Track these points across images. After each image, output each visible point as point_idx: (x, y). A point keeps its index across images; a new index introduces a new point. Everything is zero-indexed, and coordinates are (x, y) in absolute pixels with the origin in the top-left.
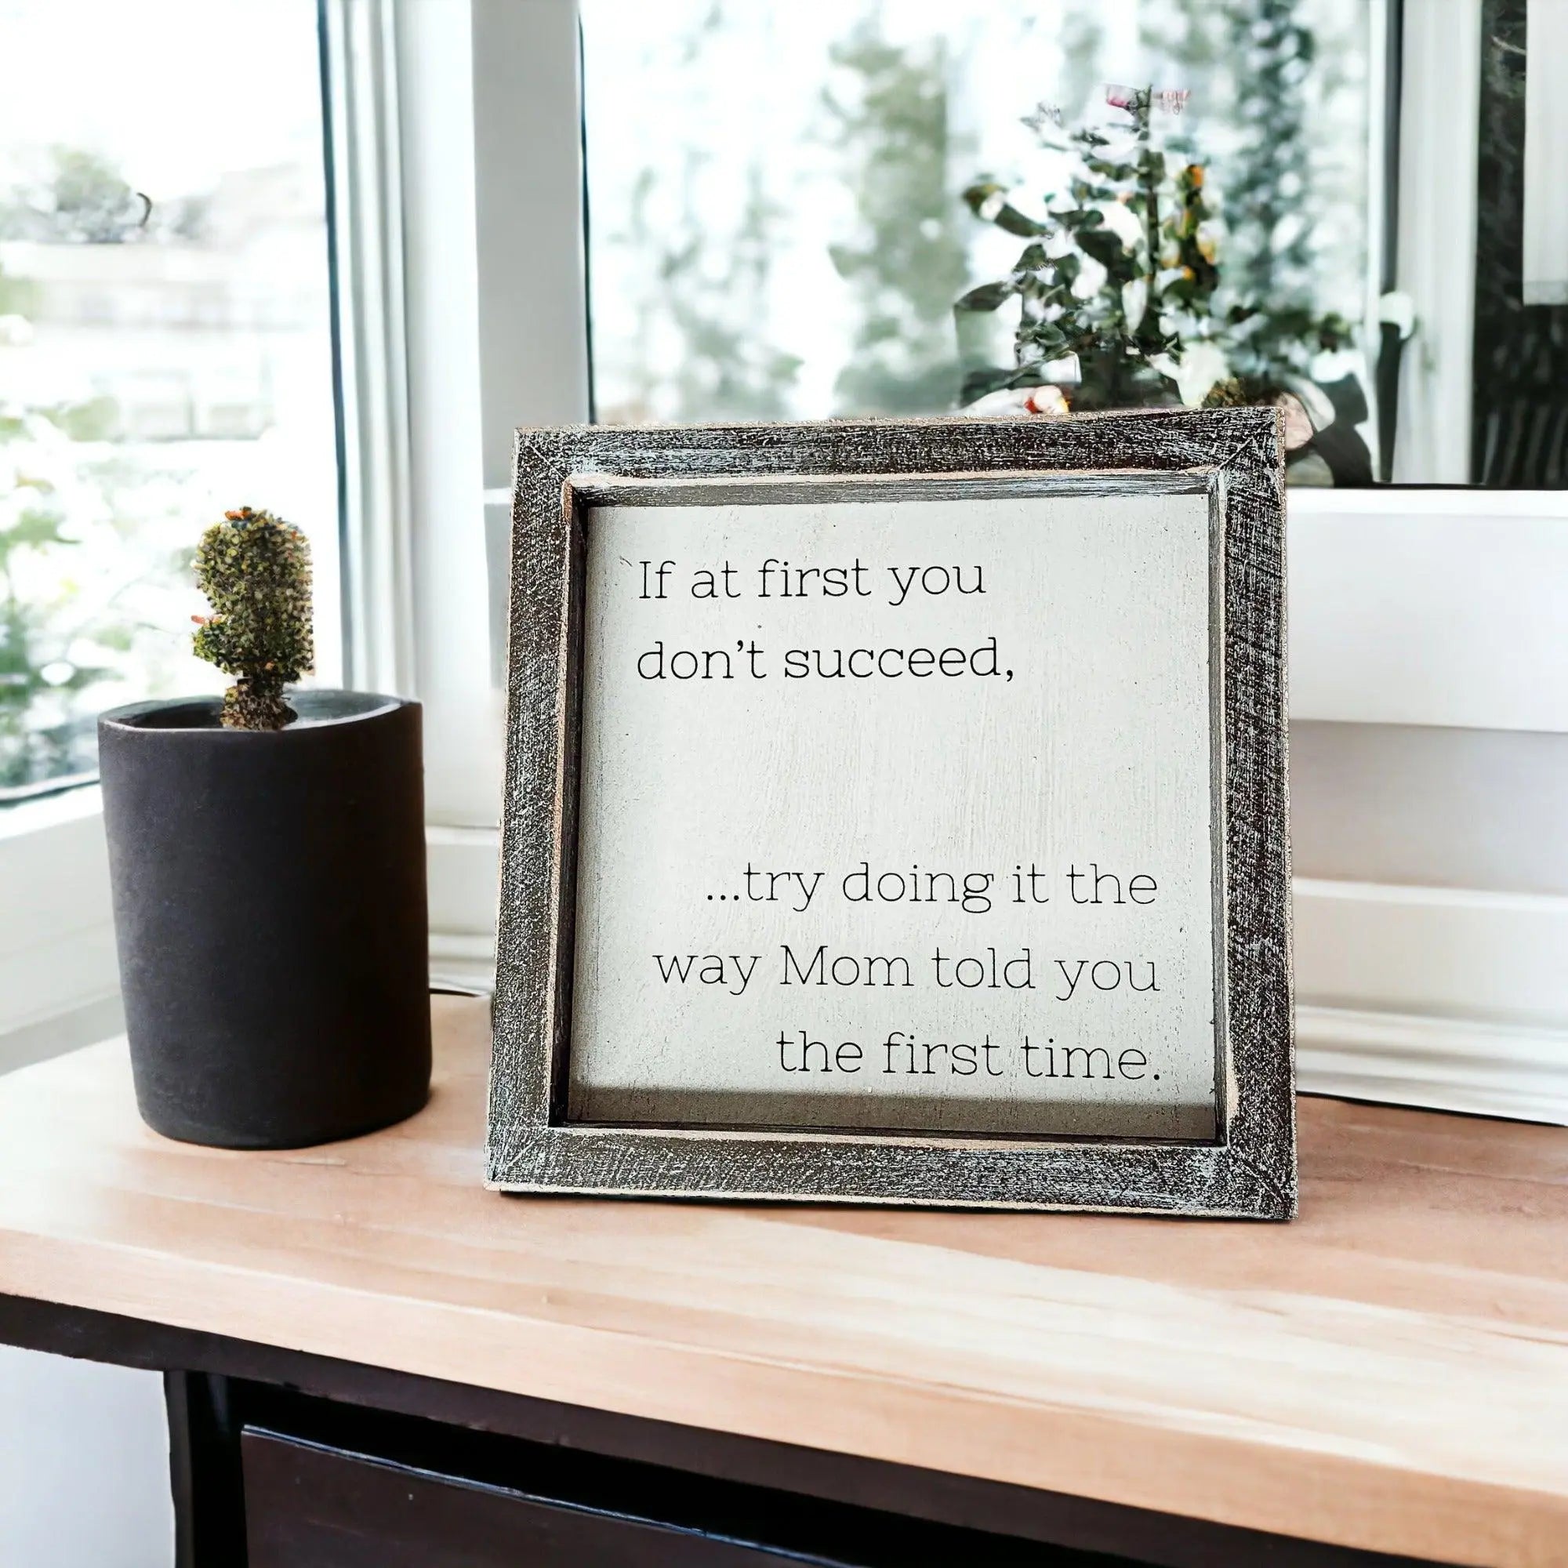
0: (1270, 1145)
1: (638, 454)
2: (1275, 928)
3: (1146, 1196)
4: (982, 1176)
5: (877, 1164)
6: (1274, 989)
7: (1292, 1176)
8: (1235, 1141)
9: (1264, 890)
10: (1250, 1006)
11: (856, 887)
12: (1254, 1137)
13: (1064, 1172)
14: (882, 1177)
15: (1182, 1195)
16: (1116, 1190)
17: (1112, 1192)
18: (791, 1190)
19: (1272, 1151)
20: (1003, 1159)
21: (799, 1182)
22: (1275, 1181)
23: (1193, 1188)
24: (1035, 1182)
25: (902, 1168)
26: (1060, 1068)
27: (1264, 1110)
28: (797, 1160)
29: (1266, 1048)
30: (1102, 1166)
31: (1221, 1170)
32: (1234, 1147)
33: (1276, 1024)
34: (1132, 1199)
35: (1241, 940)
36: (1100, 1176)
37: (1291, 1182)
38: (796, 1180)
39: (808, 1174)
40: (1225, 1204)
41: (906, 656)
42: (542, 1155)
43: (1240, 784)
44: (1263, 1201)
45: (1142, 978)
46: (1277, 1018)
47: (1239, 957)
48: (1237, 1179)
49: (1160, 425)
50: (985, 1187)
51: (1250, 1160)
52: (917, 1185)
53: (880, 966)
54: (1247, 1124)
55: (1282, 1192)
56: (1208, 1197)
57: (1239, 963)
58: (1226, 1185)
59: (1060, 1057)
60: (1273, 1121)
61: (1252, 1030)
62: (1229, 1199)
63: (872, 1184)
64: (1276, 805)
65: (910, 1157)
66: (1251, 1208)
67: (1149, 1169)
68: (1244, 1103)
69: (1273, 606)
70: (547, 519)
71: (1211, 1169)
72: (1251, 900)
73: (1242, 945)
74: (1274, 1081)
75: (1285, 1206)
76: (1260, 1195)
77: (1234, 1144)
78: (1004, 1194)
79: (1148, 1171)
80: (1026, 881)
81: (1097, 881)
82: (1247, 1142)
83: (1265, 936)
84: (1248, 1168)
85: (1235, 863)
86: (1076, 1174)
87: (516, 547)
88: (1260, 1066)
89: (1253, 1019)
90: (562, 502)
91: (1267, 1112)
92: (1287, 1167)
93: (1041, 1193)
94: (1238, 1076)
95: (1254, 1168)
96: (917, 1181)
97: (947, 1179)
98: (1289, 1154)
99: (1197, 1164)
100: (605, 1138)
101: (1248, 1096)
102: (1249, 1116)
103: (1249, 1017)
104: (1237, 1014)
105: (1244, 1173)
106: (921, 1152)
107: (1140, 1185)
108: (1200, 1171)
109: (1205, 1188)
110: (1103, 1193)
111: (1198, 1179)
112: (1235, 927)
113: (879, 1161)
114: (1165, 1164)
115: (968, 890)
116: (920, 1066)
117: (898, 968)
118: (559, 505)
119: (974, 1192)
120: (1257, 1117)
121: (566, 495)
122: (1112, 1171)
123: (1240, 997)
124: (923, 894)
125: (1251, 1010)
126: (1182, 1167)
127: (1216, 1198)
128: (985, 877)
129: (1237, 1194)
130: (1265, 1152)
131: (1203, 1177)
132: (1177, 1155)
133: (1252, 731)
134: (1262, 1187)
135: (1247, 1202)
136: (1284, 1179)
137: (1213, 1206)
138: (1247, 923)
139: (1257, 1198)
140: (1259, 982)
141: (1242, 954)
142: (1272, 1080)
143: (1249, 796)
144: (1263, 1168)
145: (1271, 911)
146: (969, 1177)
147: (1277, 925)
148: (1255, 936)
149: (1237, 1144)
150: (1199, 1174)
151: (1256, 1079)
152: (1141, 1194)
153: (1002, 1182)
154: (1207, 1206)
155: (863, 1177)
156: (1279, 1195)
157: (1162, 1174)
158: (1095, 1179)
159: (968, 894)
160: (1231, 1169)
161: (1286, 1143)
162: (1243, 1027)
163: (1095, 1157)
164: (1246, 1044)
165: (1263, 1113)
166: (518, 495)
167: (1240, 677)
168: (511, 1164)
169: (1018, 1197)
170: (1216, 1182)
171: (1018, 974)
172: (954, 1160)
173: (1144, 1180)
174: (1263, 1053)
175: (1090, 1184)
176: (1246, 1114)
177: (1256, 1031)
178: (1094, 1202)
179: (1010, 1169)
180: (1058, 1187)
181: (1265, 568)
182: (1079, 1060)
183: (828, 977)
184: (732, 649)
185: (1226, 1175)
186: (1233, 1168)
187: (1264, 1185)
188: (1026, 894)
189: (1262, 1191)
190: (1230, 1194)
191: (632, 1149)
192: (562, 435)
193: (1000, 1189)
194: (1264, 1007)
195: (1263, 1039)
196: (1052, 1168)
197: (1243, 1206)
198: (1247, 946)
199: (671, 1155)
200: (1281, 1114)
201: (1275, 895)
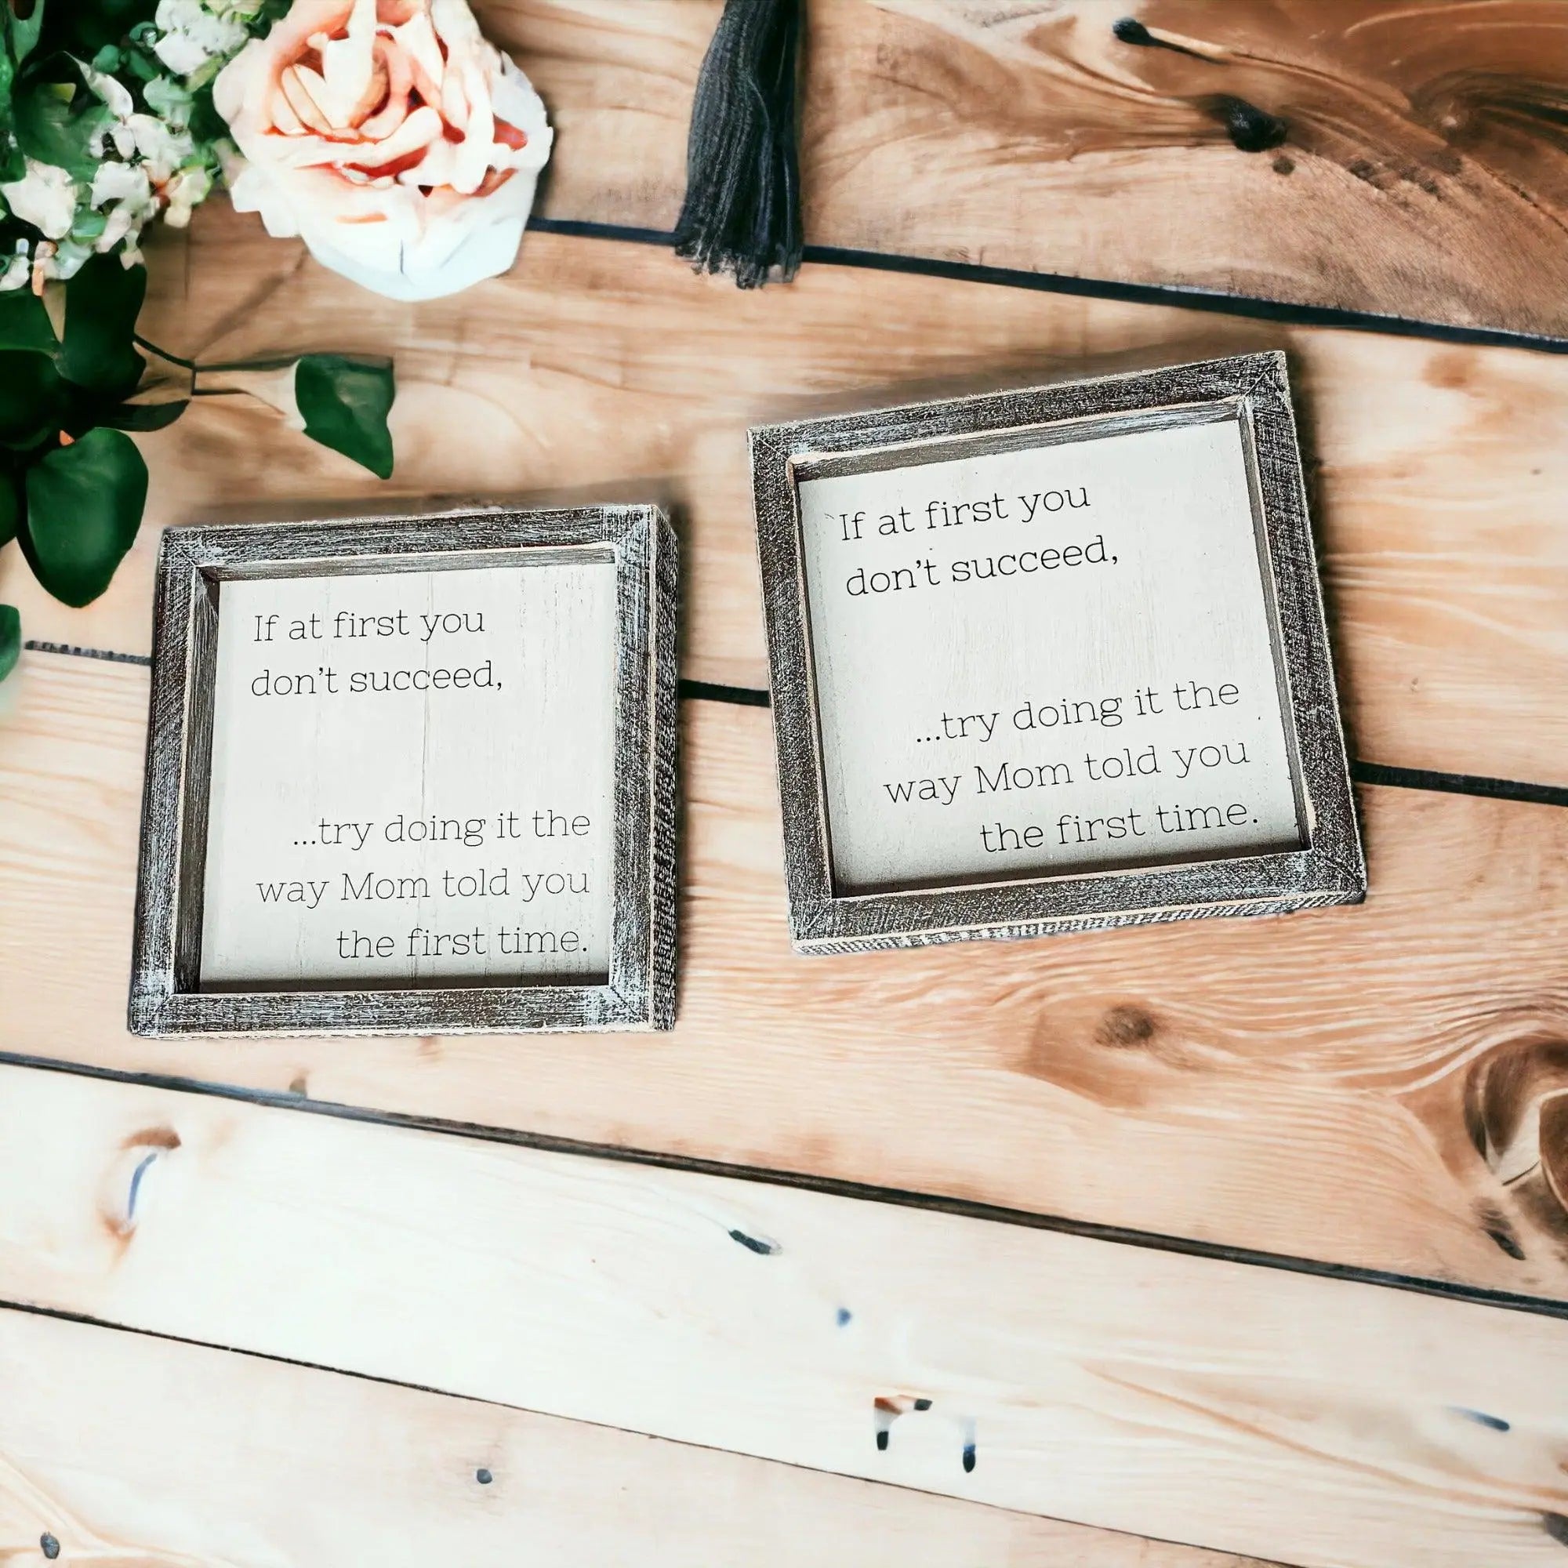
1: (837, 435)
5: (1067, 893)
17: (1235, 890)
24: (1181, 891)
26: (1186, 825)
35: (1303, 709)
36: (1226, 881)
41: (1039, 556)
42: (830, 918)
45: (1236, 755)
47: (1303, 721)
49: (1200, 372)
59: (1185, 817)
69: (1294, 482)
70: (778, 488)
71: (1303, 866)
73: (1304, 712)
80: (1145, 700)
81: (1196, 693)
83: (1319, 704)
87: (758, 509)
90: (787, 475)
95: (1333, 861)
100: (873, 901)
103: (1315, 760)
107: (1255, 883)
115: (1104, 711)
116: (1085, 836)
117: (1060, 771)
118: (785, 477)
120: (1330, 827)
121: (789, 470)
128: (1115, 700)
131: (1297, 872)
133: (1291, 568)
135: (1331, 884)
136: (1354, 866)
141: (1305, 718)
144: (1339, 860)
149: (1319, 847)
156: (1353, 877)
159: (1105, 714)
166: (756, 474)
167: (1278, 533)
168: (809, 927)
171: (1147, 764)
182: (1198, 817)
183: (1011, 784)
184: (913, 567)
188: (1146, 708)
191: (893, 906)
192: (782, 430)
193: (1157, 899)
195: (1327, 773)
200: (1347, 822)
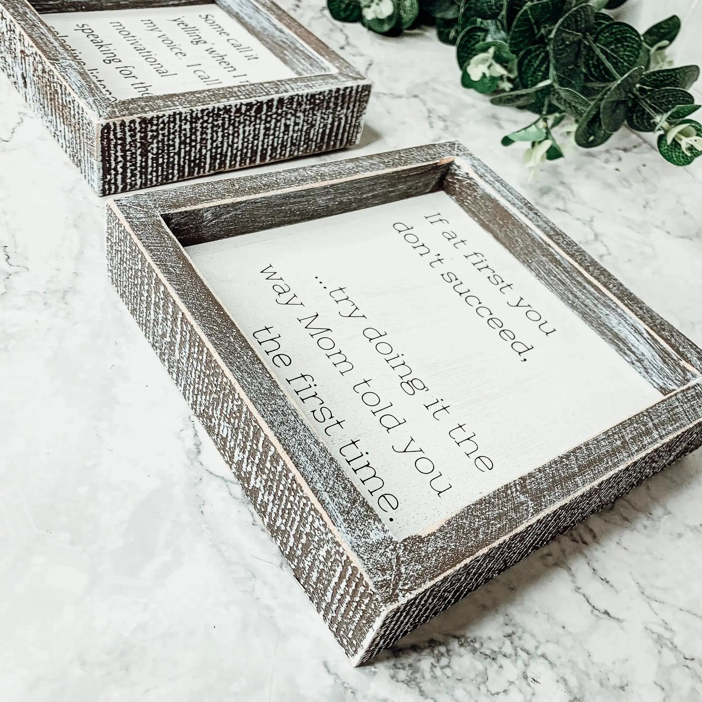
0: (420, 567)
2: (541, 504)
3: (331, 506)
4: (277, 411)
6: (509, 520)
7: (412, 592)
8: (406, 543)
9: (554, 487)
10: (489, 511)
11: (371, 334)
12: (418, 554)
13: (312, 453)
14: (239, 362)
15: (348, 527)
16: (322, 487)
18: (199, 323)
19: (417, 570)
20: (295, 418)
21: (206, 325)
22: (401, 583)
23: (358, 532)
25: (251, 370)
27: (438, 552)
28: (219, 321)
29: (474, 533)
30: (331, 472)
31: (381, 544)
32: (402, 545)
33: (492, 532)
34: (324, 498)
37: (408, 593)
38: (207, 323)
39: (214, 327)
40: (362, 558)
43: (591, 449)
44: (382, 581)
46: (496, 530)
48: (383, 557)
50: (271, 415)
51: (401, 559)
52: (246, 381)
53: (341, 358)
54: (421, 545)
55: (397, 591)
56: (358, 545)
57: (506, 494)
58: (374, 552)
60: (436, 560)
61: (477, 520)
62: (368, 559)
63: (231, 359)
64: (599, 472)
65: (261, 372)
66: (372, 576)
67: (350, 499)
68: (433, 537)
72: (542, 483)
74: (459, 548)
75: (389, 598)
76: (385, 577)
77: (404, 544)
78: (274, 426)
79: (348, 500)
82: (410, 551)
84: (395, 560)
85: (553, 466)
86: (315, 460)
88: (461, 535)
89: (483, 517)
91: (438, 554)
92: (415, 586)
93: (289, 446)
94: (445, 525)
96: (249, 380)
97: (262, 394)
98: (424, 582)
99: (374, 527)
101: (438, 537)
102: (428, 544)
104: (478, 506)
105: (391, 560)
106: (268, 375)
108: (371, 531)
109: (363, 540)
110: (315, 480)
111: (366, 533)
112: (522, 482)
113: (247, 357)
114: (359, 508)
119: (264, 410)
122: (332, 479)
123: (489, 503)
124: (393, 363)
125: (487, 513)
126: (365, 519)
127: (362, 549)
129: (374, 562)
130: (413, 566)
132: (371, 512)
134: (391, 576)
137: (355, 550)
138: (529, 487)
139: (381, 576)
140: (506, 509)
142: (459, 546)
143: (590, 457)
145: (547, 496)
146: (271, 405)
147: (543, 504)
148: (527, 495)
150: (369, 531)
151: (451, 537)
152: (330, 502)
153: (281, 423)
154: (353, 547)
155: (231, 353)
157: (352, 509)
158: (320, 471)
160: (387, 550)
161: (430, 576)
162: (474, 514)
163: (334, 466)
164: (466, 520)
165: (436, 552)
169: (278, 435)
170: (371, 544)
172: (276, 393)
173: (341, 500)
174: (469, 533)
175: (315, 470)
176: (427, 541)
177: (479, 522)
178: (305, 478)
179: (292, 424)
180: (300, 453)
181: (687, 414)
185: (380, 549)
186: (389, 551)
187: (393, 576)
189: (387, 577)
190: (371, 558)
194: (495, 519)
196: (309, 445)
197: (369, 570)
198: (518, 493)
199: (181, 266)
201: (557, 494)
